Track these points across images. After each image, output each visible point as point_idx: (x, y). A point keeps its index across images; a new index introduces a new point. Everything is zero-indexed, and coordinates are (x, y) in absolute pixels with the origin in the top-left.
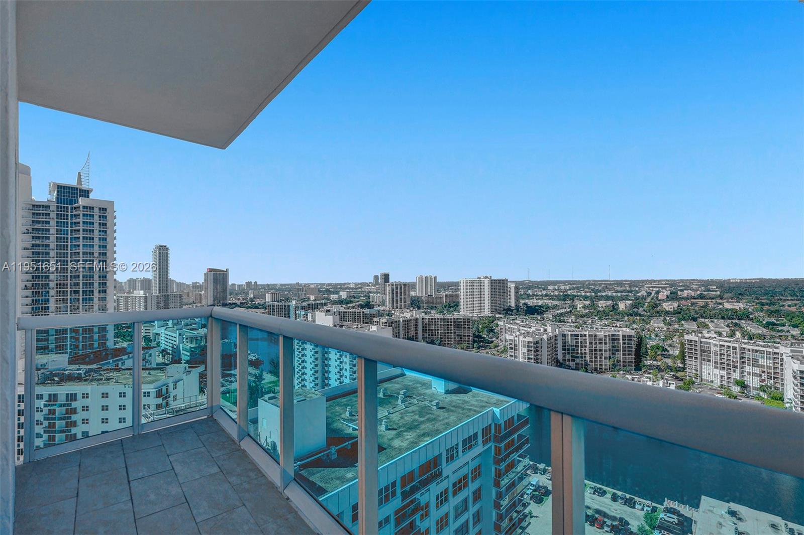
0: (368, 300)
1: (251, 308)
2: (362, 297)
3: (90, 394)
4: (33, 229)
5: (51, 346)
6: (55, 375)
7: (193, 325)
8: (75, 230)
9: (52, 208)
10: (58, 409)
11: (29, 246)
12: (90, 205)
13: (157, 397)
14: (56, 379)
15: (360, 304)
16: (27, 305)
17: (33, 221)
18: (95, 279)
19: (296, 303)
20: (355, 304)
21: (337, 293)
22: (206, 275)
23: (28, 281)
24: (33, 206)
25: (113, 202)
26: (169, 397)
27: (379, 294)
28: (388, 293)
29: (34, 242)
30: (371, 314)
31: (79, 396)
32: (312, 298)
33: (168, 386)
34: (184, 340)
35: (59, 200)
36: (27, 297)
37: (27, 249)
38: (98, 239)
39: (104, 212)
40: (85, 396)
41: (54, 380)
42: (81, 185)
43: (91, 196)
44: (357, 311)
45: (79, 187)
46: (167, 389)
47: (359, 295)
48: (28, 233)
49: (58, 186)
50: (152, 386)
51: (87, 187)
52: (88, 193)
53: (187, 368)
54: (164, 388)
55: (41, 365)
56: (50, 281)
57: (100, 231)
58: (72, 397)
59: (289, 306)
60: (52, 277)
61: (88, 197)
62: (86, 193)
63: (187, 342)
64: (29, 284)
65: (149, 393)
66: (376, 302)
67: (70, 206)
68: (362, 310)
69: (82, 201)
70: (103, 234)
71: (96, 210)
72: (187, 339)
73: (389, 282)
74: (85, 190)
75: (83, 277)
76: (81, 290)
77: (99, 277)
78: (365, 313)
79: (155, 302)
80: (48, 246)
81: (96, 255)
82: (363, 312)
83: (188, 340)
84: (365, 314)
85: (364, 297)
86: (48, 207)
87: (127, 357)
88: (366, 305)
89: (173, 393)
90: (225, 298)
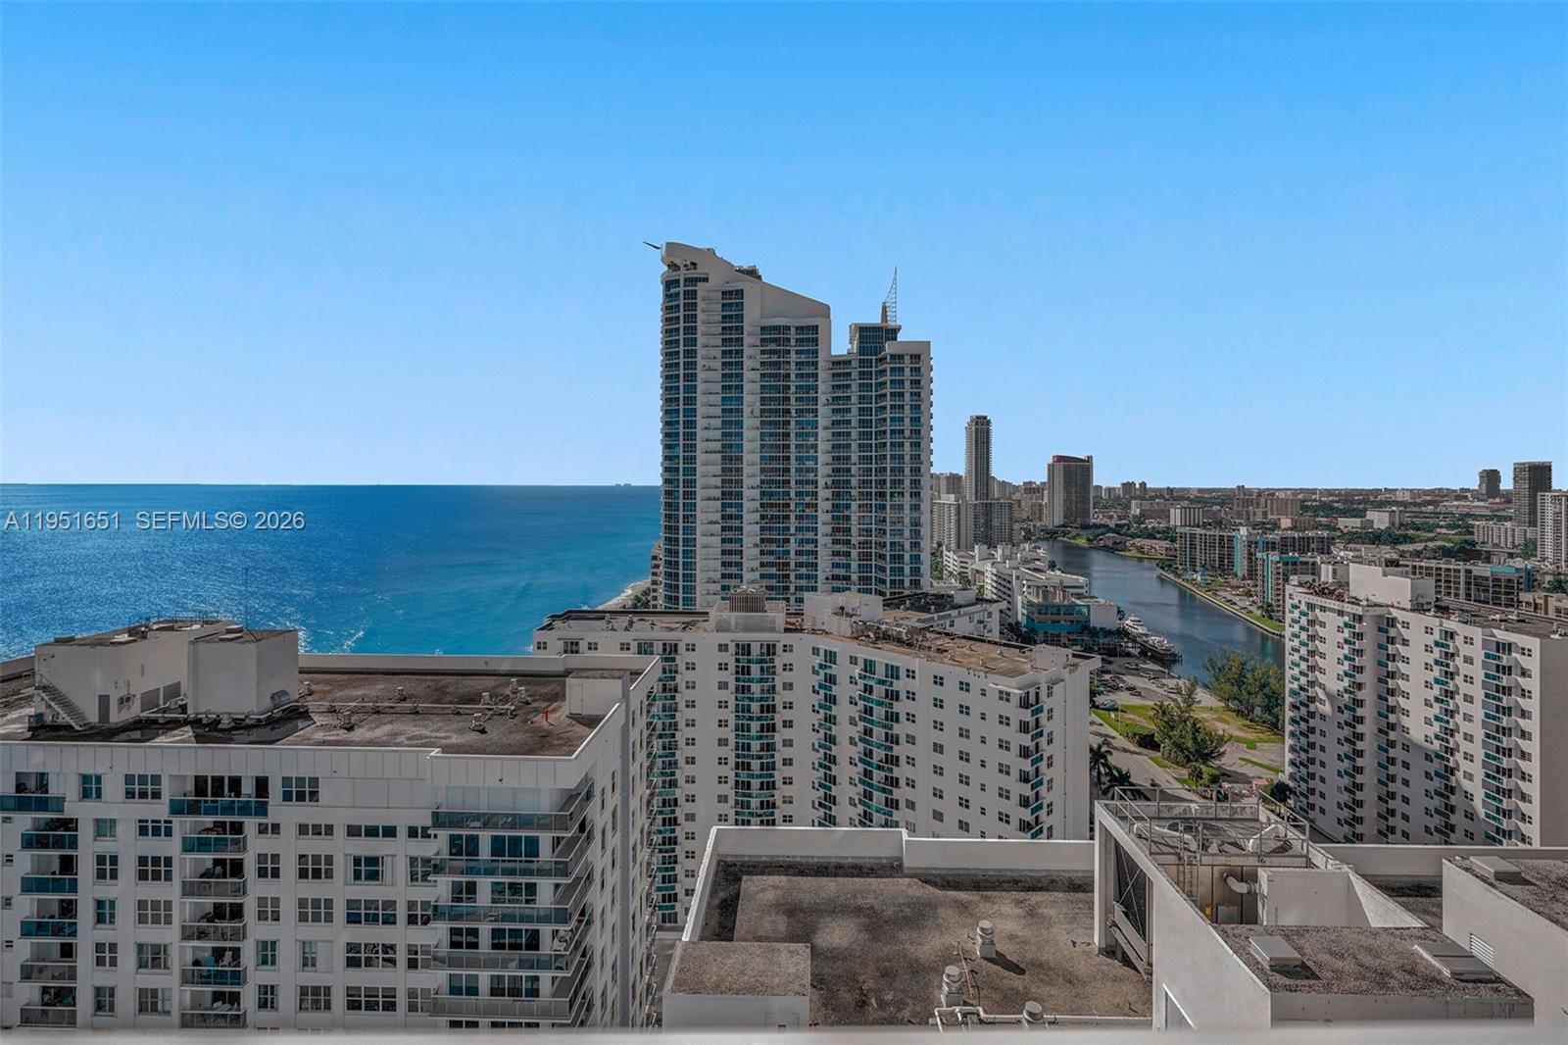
0: (1467, 537)
1: (1139, 537)
2: (1442, 527)
3: (917, 673)
4: (833, 398)
5: (854, 577)
6: (869, 628)
7: (1037, 562)
8: (880, 396)
9: (855, 364)
10: (875, 687)
11: (829, 424)
12: (898, 353)
13: (1021, 707)
14: (872, 636)
15: (1442, 548)
16: (827, 512)
17: (833, 386)
18: (906, 473)
19: (1250, 534)
20: (1423, 545)
21: (1361, 514)
22: (1051, 468)
23: (828, 476)
24: (833, 363)
25: (929, 342)
26: (1042, 711)
27: (1508, 524)
28: (1549, 522)
29: (834, 418)
30: (1499, 580)
31: (903, 673)
32: (1286, 523)
33: (1038, 688)
34: (1024, 589)
35: (862, 350)
36: (828, 499)
37: (828, 428)
38: (909, 407)
39: (918, 358)
40: (911, 674)
41: (869, 636)
42: (887, 321)
43: (901, 337)
44: (1443, 566)
45: (884, 324)
46: (1037, 694)
47: (1431, 521)
48: (828, 404)
49: (860, 328)
50: (1013, 682)
51: (893, 324)
52: (896, 334)
53: (1070, 656)
54: (1032, 691)
55: (853, 610)
56: (851, 476)
57: (911, 393)
58: (893, 672)
59: (1231, 539)
60: (854, 470)
61: (896, 339)
62: (892, 333)
63: (1029, 593)
64: (829, 481)
65: (1008, 694)
66: (1496, 545)
67: (874, 358)
68: (1462, 566)
69: (889, 348)
70: (915, 398)
71: (907, 359)
72: (1029, 587)
73: (1549, 488)
74: (892, 330)
75: (891, 471)
76: (888, 491)
77: (911, 471)
78: (1475, 573)
79: (971, 516)
80: (849, 422)
81: (907, 433)
82: (1469, 572)
83: (1031, 590)
84: (1476, 578)
85: (1448, 527)
86: (849, 362)
87: (957, 614)
88: (1462, 550)
89: (1047, 703)
90: (1086, 513)
